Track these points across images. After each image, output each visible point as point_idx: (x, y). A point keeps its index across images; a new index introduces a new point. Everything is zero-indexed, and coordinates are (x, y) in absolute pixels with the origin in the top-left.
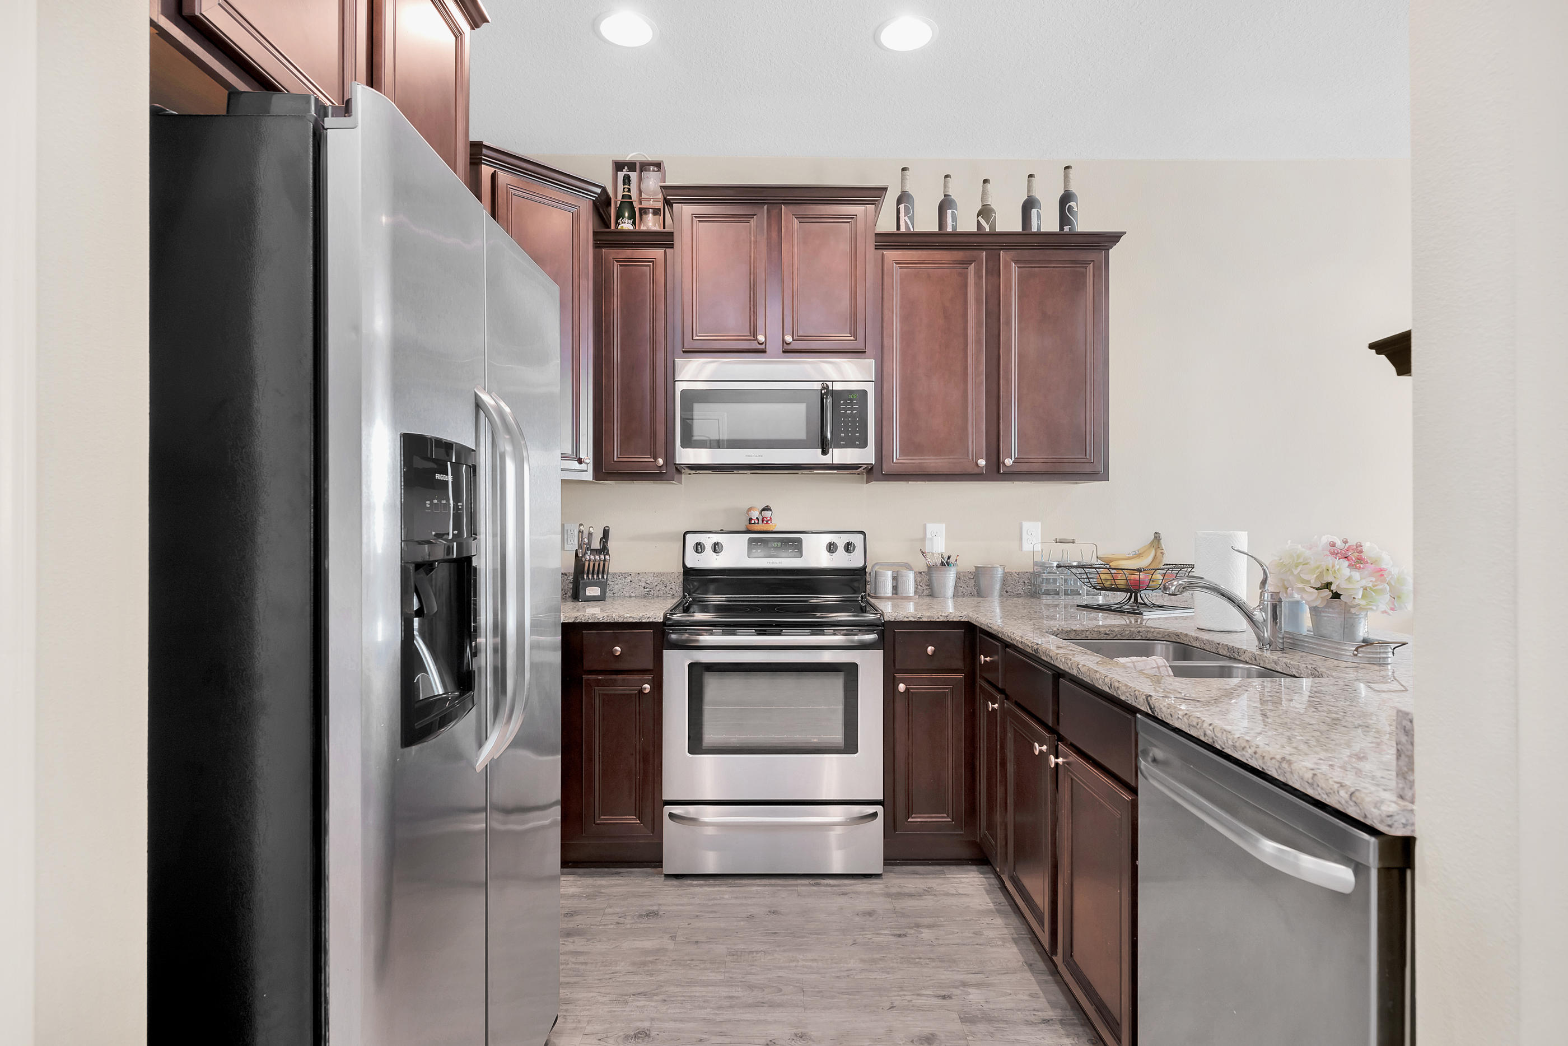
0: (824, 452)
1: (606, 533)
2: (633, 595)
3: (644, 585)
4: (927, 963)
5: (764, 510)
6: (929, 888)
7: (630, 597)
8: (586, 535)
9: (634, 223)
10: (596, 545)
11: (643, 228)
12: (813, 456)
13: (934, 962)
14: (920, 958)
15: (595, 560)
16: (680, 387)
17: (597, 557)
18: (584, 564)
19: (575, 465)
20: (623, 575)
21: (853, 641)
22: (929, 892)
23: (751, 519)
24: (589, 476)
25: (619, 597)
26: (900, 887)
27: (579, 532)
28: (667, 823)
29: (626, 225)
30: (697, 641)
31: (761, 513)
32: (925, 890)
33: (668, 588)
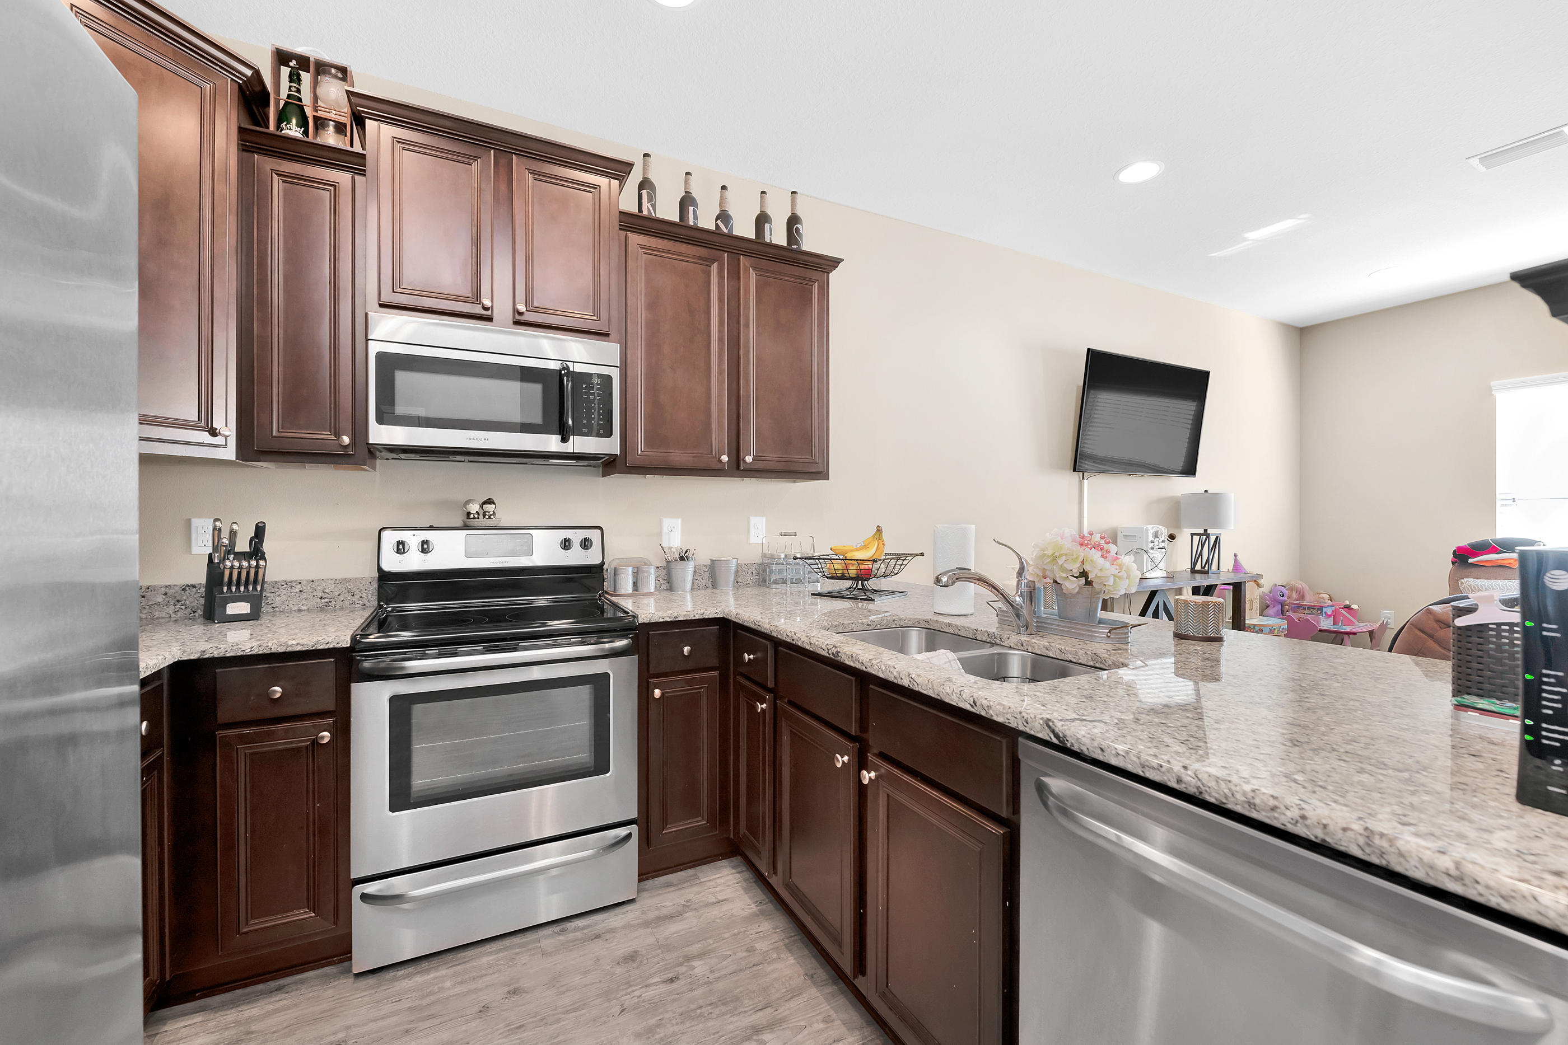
0: (564, 440)
1: (260, 531)
2: (303, 608)
3: (320, 594)
4: (710, 1011)
5: (485, 503)
6: (687, 902)
7: (300, 610)
8: (225, 533)
9: (306, 133)
10: (243, 545)
11: (319, 140)
12: (552, 443)
13: (717, 1007)
14: (701, 1007)
15: (240, 567)
16: (374, 348)
17: (245, 564)
18: (223, 574)
19: (205, 437)
20: (290, 584)
21: (603, 650)
22: (688, 907)
23: (469, 514)
24: (230, 453)
25: (283, 612)
26: (657, 909)
27: (214, 529)
28: (360, 910)
29: (293, 130)
30: (403, 668)
31: (481, 506)
32: (684, 905)
33: (357, 597)
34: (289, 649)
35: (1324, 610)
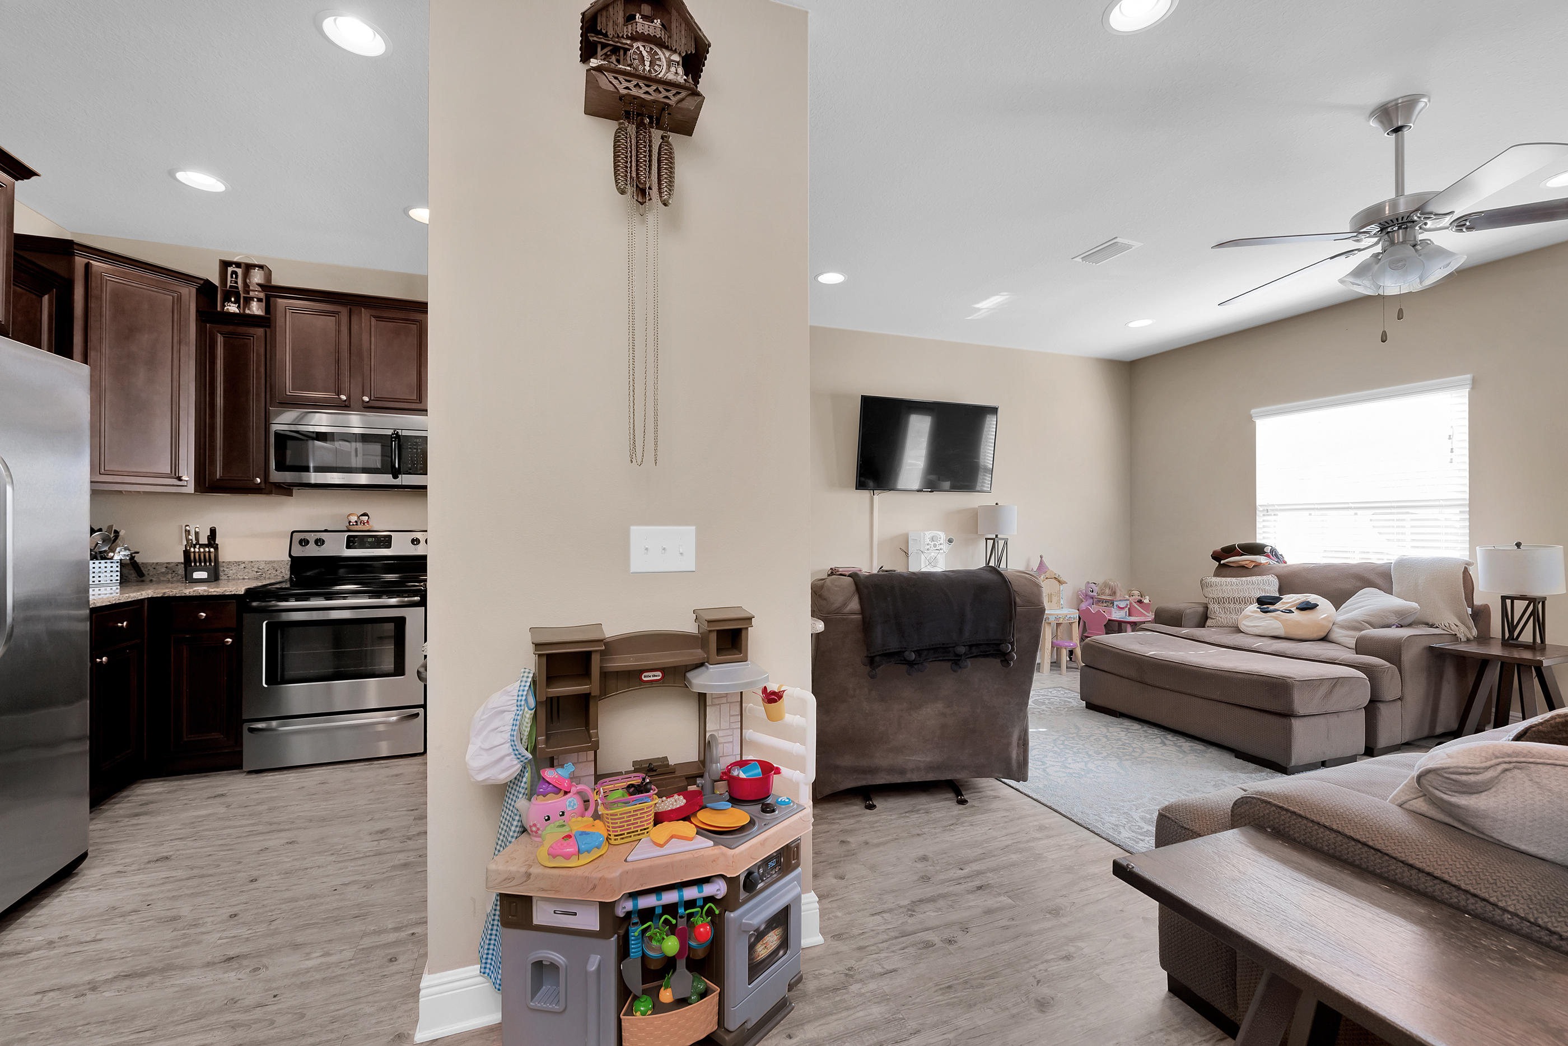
0: (395, 477)
1: (213, 532)
2: (246, 577)
3: (256, 570)
5: (362, 515)
7: (244, 579)
8: (193, 533)
9: (239, 307)
10: (204, 540)
11: (247, 312)
12: (387, 479)
15: (209, 552)
16: (275, 428)
17: (207, 549)
18: (190, 555)
19: (176, 482)
20: (238, 563)
21: (403, 602)
23: (350, 522)
24: (191, 488)
25: (234, 579)
27: (186, 531)
28: (245, 732)
29: (233, 308)
30: (278, 606)
31: (358, 517)
33: (279, 572)
34: (210, 594)
35: (1115, 603)
